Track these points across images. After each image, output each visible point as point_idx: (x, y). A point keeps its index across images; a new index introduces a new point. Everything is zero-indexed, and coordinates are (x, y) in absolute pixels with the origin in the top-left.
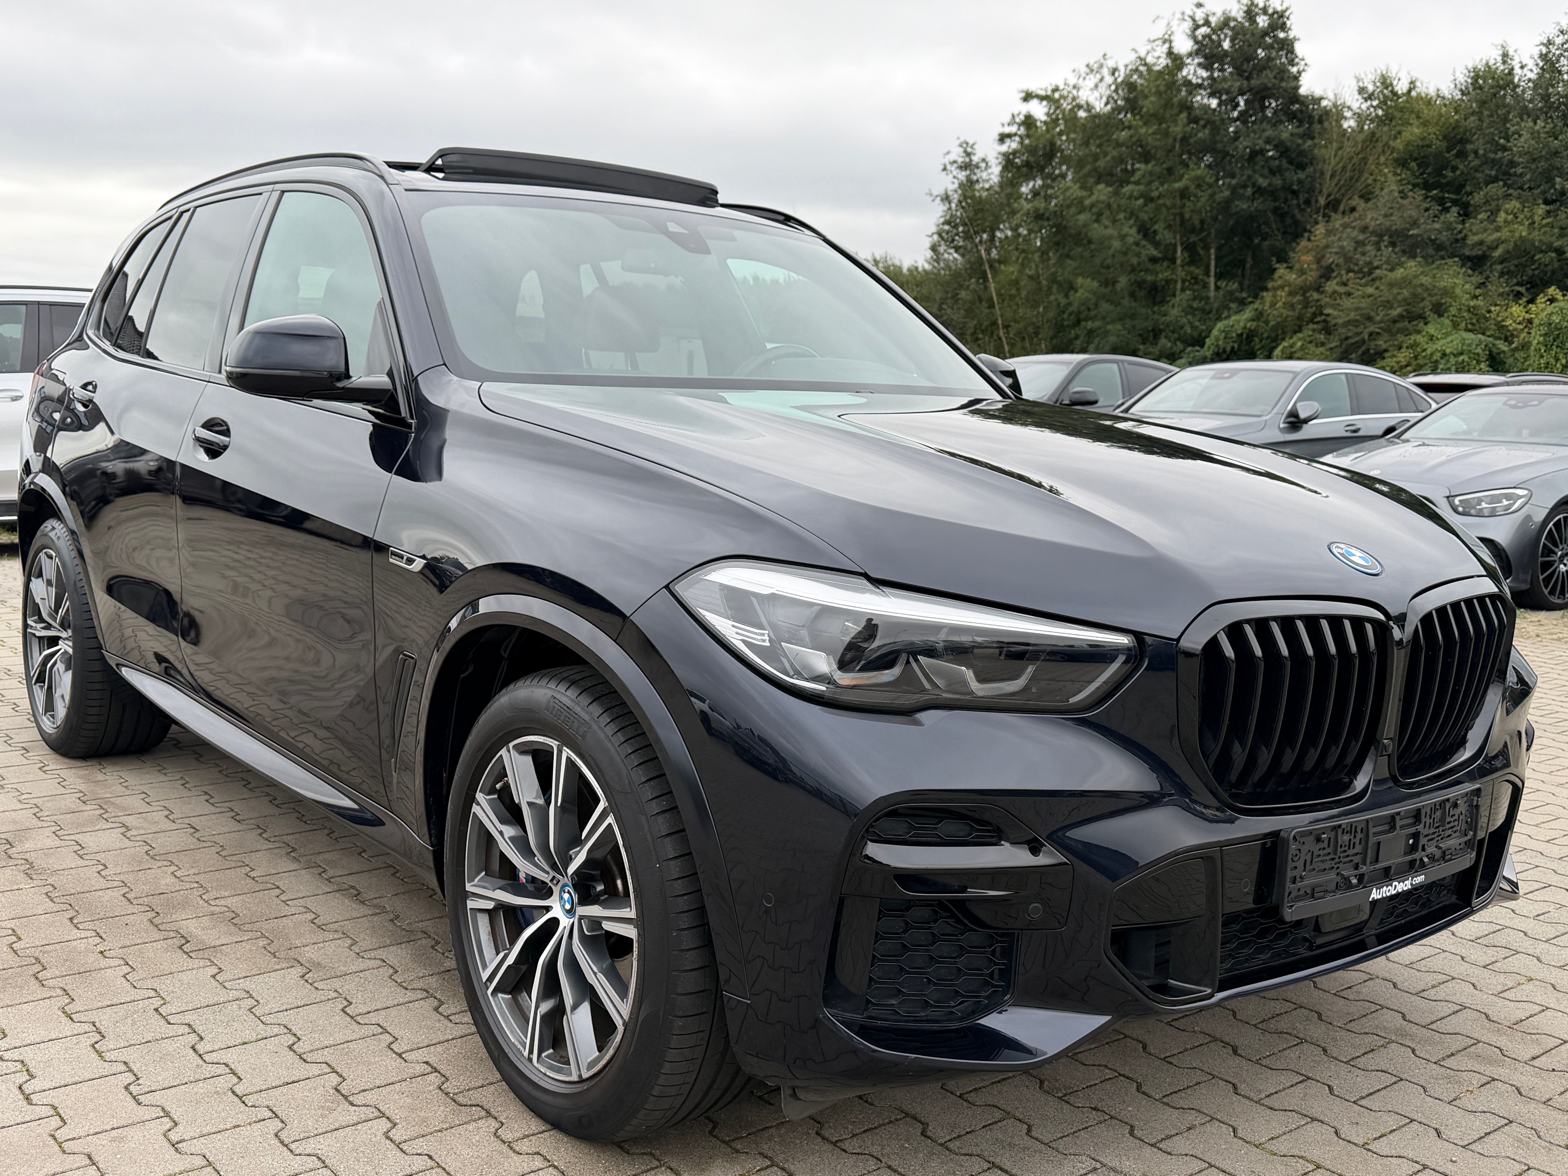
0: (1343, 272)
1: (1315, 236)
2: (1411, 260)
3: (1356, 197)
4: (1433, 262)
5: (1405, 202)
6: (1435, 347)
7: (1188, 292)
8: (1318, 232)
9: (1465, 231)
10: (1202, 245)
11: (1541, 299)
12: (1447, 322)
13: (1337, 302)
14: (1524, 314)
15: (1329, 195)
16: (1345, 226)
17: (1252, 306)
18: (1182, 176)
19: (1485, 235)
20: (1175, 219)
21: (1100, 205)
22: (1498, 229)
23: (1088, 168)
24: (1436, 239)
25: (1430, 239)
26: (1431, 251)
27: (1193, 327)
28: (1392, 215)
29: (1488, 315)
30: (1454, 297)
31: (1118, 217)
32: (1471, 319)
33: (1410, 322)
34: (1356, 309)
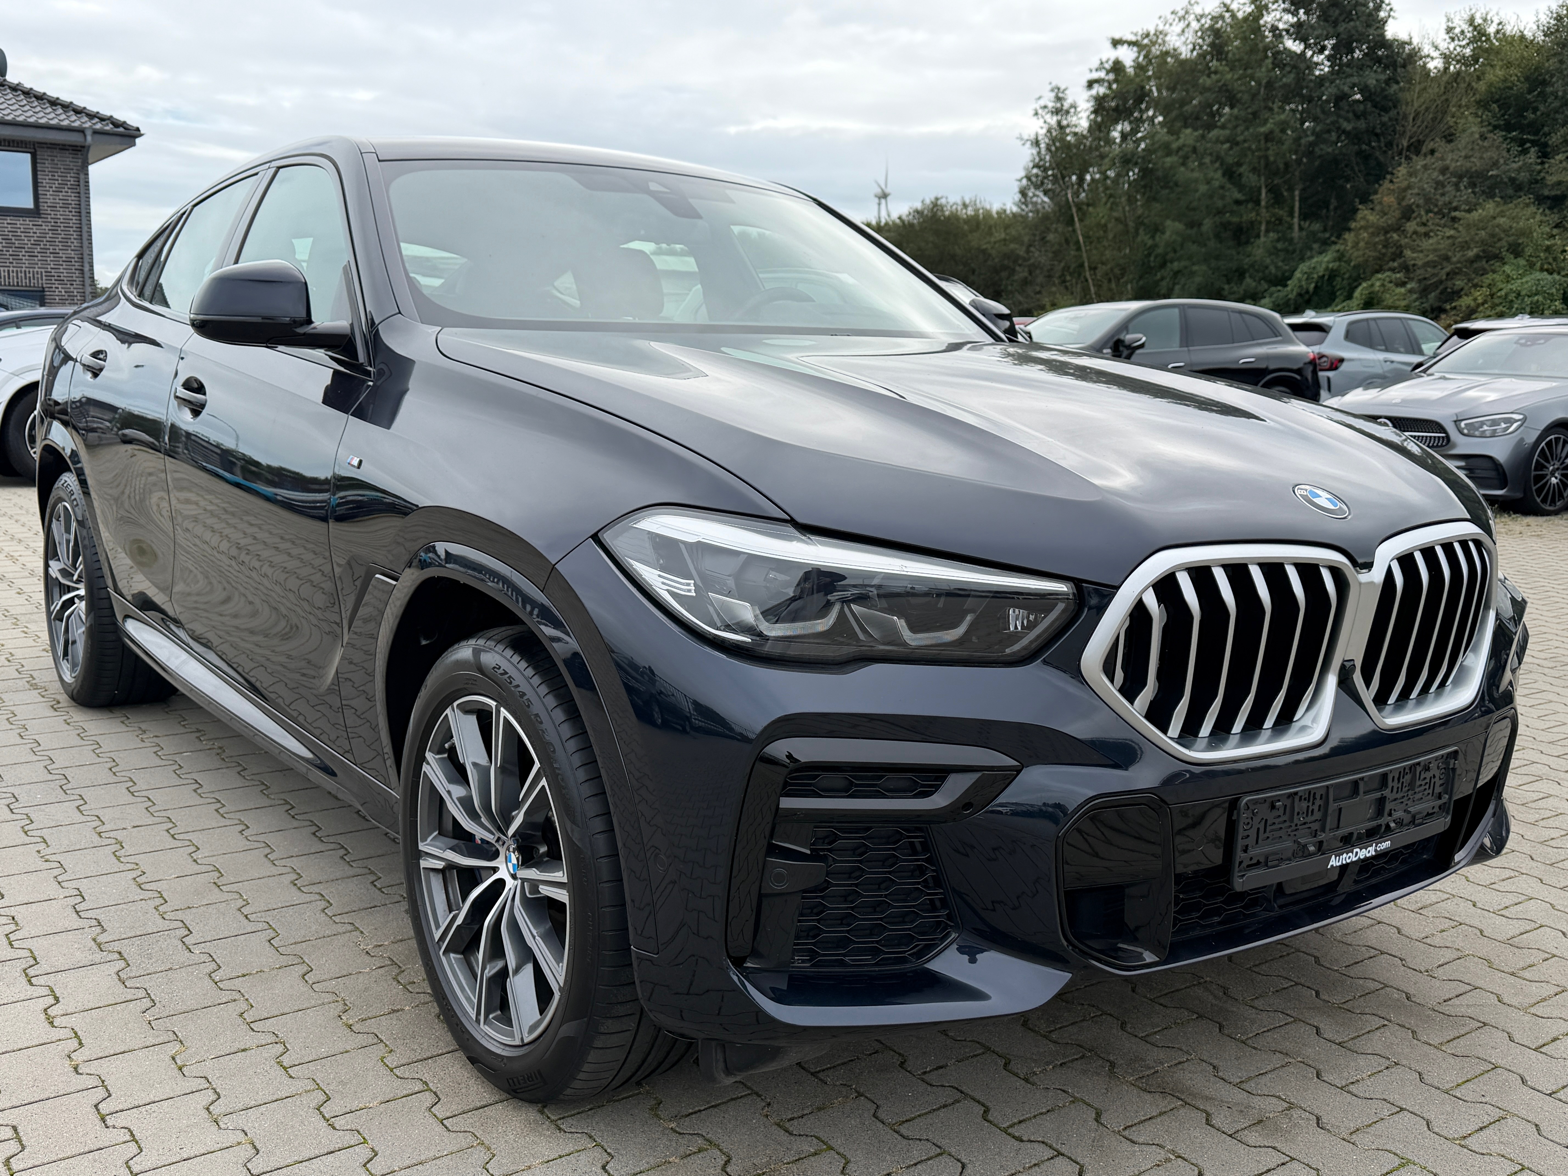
0: (1423, 213)
1: (1397, 178)
2: (1491, 201)
3: (1437, 139)
4: (1511, 202)
5: (1485, 143)
6: (1510, 286)
7: (1271, 234)
8: (1400, 174)
9: (1543, 172)
10: (1286, 187)
12: (1523, 262)
13: (1417, 242)
15: (1411, 138)
16: (1425, 167)
17: (1334, 246)
18: (1267, 120)
19: (1562, 176)
20: (1259, 162)
21: (1186, 149)
23: (1176, 111)
24: (1515, 179)
25: (1509, 179)
26: (1510, 191)
27: (1277, 268)
28: (1472, 156)
29: (1562, 256)
30: (1531, 238)
31: (1204, 161)
32: (1547, 258)
34: (1435, 250)
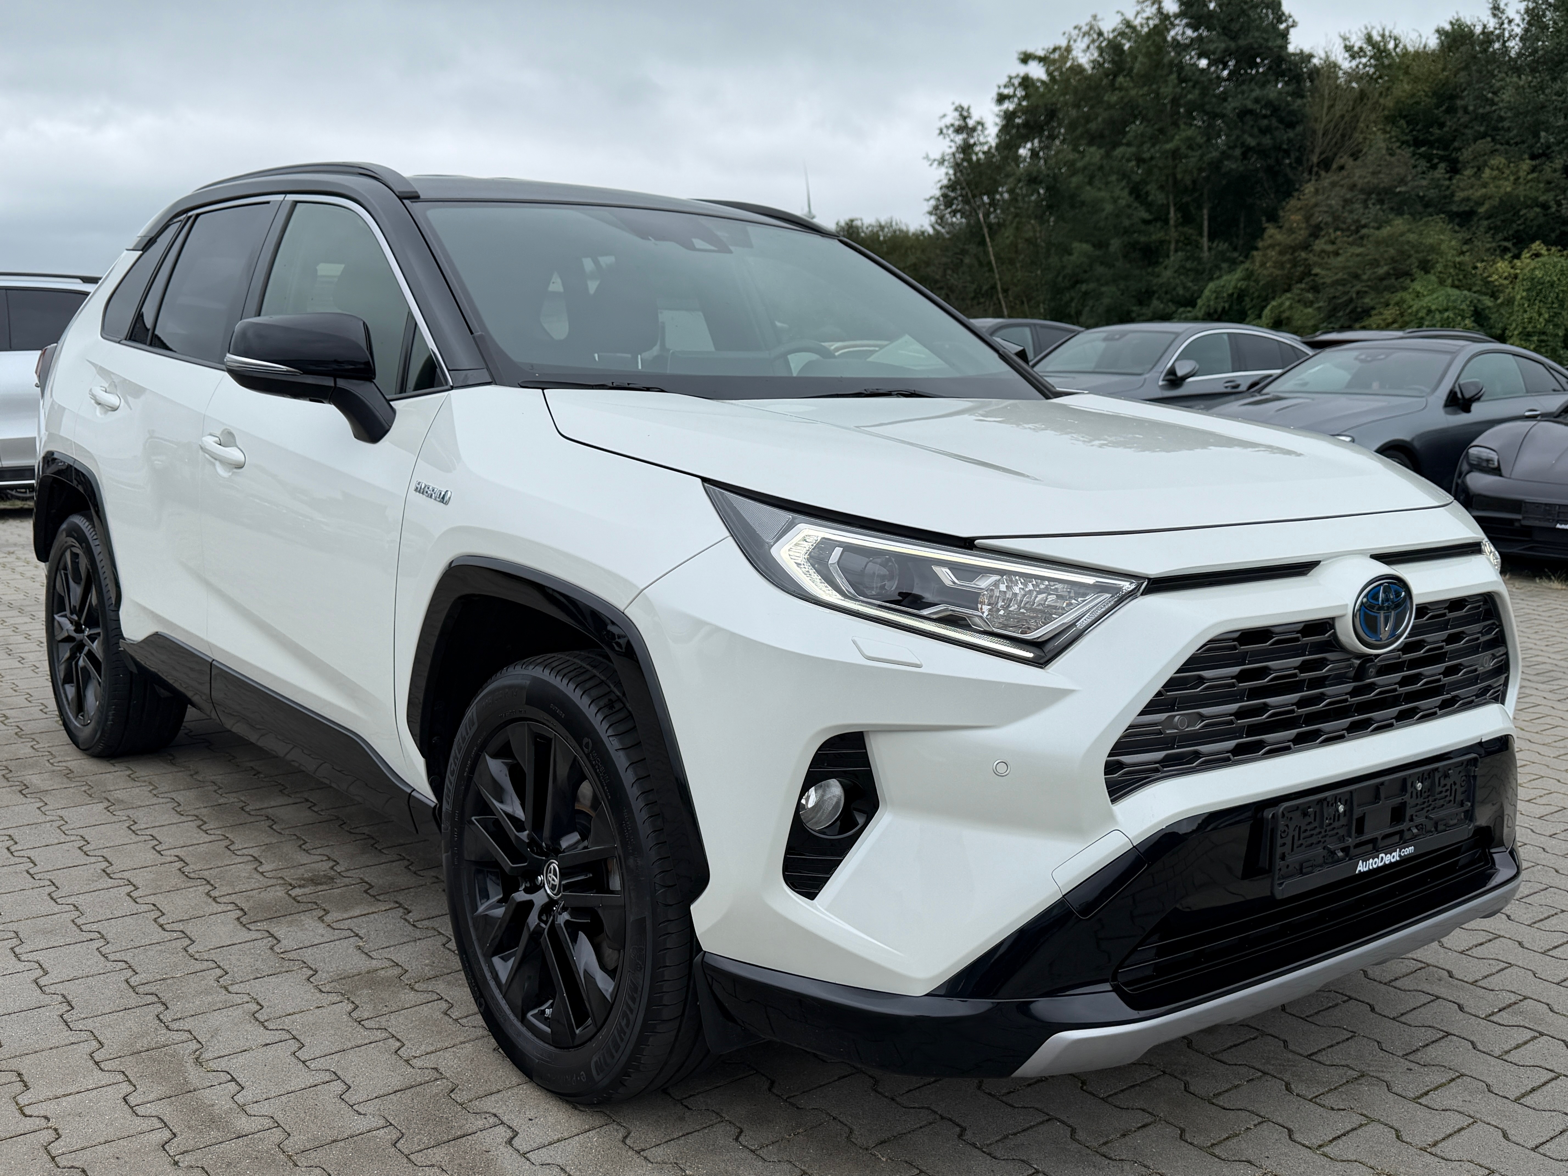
0: (1331, 231)
1: (1304, 195)
2: (1398, 217)
3: (1346, 156)
4: (1421, 219)
5: (1393, 159)
6: (1421, 303)
7: (1181, 253)
8: (1307, 191)
9: (1452, 187)
10: (1195, 205)
11: (1526, 255)
12: (1433, 278)
13: (1326, 260)
14: (1509, 269)
15: (1320, 154)
16: (1334, 184)
17: (1242, 267)
18: (1173, 137)
19: (1471, 191)
20: (1167, 180)
21: (1092, 168)
22: (1485, 185)
23: (1079, 130)
24: (1424, 196)
25: (1418, 196)
26: (1419, 208)
27: (1185, 288)
28: (1380, 172)
29: (1473, 272)
30: (1441, 254)
31: (1110, 179)
32: (1457, 275)
33: (1396, 279)
34: (1344, 268)
